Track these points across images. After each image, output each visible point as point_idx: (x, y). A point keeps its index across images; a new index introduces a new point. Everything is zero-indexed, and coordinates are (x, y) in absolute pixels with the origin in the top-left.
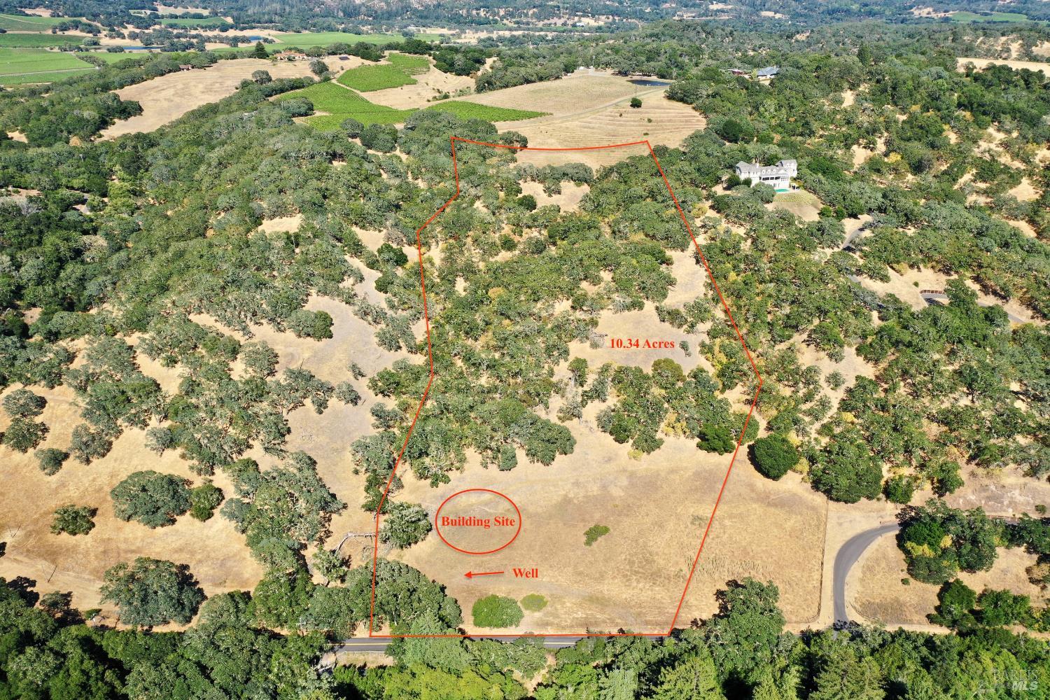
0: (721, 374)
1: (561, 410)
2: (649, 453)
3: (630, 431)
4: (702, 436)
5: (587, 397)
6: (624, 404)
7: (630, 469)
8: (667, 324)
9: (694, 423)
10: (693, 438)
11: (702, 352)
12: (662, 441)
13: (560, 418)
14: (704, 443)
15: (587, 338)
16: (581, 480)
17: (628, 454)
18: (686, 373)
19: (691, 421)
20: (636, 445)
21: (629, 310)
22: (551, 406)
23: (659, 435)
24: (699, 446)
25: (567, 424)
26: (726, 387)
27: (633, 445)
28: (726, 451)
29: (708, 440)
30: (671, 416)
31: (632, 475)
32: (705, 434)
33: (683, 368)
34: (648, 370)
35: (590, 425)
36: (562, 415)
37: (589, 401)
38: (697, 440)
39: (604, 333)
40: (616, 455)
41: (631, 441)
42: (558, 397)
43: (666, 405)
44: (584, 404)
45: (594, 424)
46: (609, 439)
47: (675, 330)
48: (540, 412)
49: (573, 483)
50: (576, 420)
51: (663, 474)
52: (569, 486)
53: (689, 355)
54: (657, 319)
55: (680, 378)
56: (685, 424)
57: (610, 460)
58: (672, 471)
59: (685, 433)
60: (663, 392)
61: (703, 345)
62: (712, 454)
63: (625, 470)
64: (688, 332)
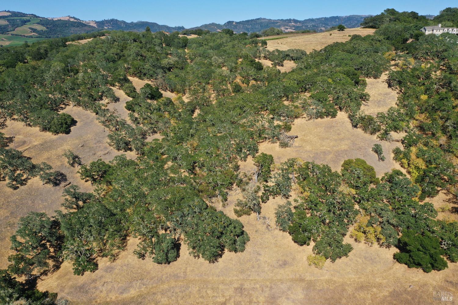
0: (421, 180)
1: (239, 204)
2: (333, 260)
3: (310, 231)
4: (402, 246)
5: (269, 193)
6: (308, 200)
7: (308, 278)
8: (359, 131)
9: (390, 230)
10: (388, 246)
11: (396, 159)
12: (349, 248)
13: (236, 212)
14: (405, 256)
15: (278, 139)
16: (247, 285)
17: (308, 259)
18: (380, 176)
19: (387, 226)
20: (318, 249)
21: (322, 117)
22: (229, 198)
23: (347, 240)
24: (396, 258)
25: (243, 219)
26: (426, 194)
27: (313, 250)
28: (434, 267)
29: (409, 252)
30: (363, 219)
31: (310, 286)
32: (406, 244)
33: (376, 170)
34: (338, 169)
35: (268, 221)
36: (238, 208)
37: (271, 198)
38: (395, 250)
39: (295, 135)
40: (294, 259)
41: (312, 244)
42: (239, 190)
43: (357, 207)
44: (265, 199)
45: (272, 221)
46: (288, 238)
47: (367, 136)
48: (217, 204)
49: (236, 289)
50: (254, 215)
51: (350, 290)
52: (231, 292)
53: (382, 159)
54: (349, 125)
55: (373, 180)
56: (379, 229)
57: (285, 264)
58: (362, 287)
59: (378, 240)
60: (353, 191)
61: (397, 152)
62: (414, 270)
63: (302, 280)
64: (382, 139)
